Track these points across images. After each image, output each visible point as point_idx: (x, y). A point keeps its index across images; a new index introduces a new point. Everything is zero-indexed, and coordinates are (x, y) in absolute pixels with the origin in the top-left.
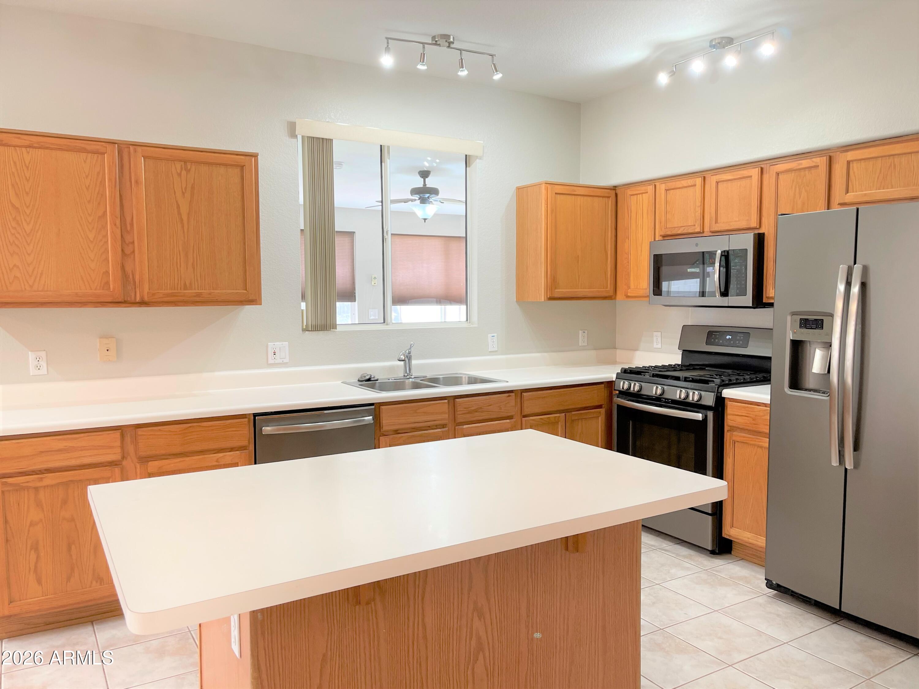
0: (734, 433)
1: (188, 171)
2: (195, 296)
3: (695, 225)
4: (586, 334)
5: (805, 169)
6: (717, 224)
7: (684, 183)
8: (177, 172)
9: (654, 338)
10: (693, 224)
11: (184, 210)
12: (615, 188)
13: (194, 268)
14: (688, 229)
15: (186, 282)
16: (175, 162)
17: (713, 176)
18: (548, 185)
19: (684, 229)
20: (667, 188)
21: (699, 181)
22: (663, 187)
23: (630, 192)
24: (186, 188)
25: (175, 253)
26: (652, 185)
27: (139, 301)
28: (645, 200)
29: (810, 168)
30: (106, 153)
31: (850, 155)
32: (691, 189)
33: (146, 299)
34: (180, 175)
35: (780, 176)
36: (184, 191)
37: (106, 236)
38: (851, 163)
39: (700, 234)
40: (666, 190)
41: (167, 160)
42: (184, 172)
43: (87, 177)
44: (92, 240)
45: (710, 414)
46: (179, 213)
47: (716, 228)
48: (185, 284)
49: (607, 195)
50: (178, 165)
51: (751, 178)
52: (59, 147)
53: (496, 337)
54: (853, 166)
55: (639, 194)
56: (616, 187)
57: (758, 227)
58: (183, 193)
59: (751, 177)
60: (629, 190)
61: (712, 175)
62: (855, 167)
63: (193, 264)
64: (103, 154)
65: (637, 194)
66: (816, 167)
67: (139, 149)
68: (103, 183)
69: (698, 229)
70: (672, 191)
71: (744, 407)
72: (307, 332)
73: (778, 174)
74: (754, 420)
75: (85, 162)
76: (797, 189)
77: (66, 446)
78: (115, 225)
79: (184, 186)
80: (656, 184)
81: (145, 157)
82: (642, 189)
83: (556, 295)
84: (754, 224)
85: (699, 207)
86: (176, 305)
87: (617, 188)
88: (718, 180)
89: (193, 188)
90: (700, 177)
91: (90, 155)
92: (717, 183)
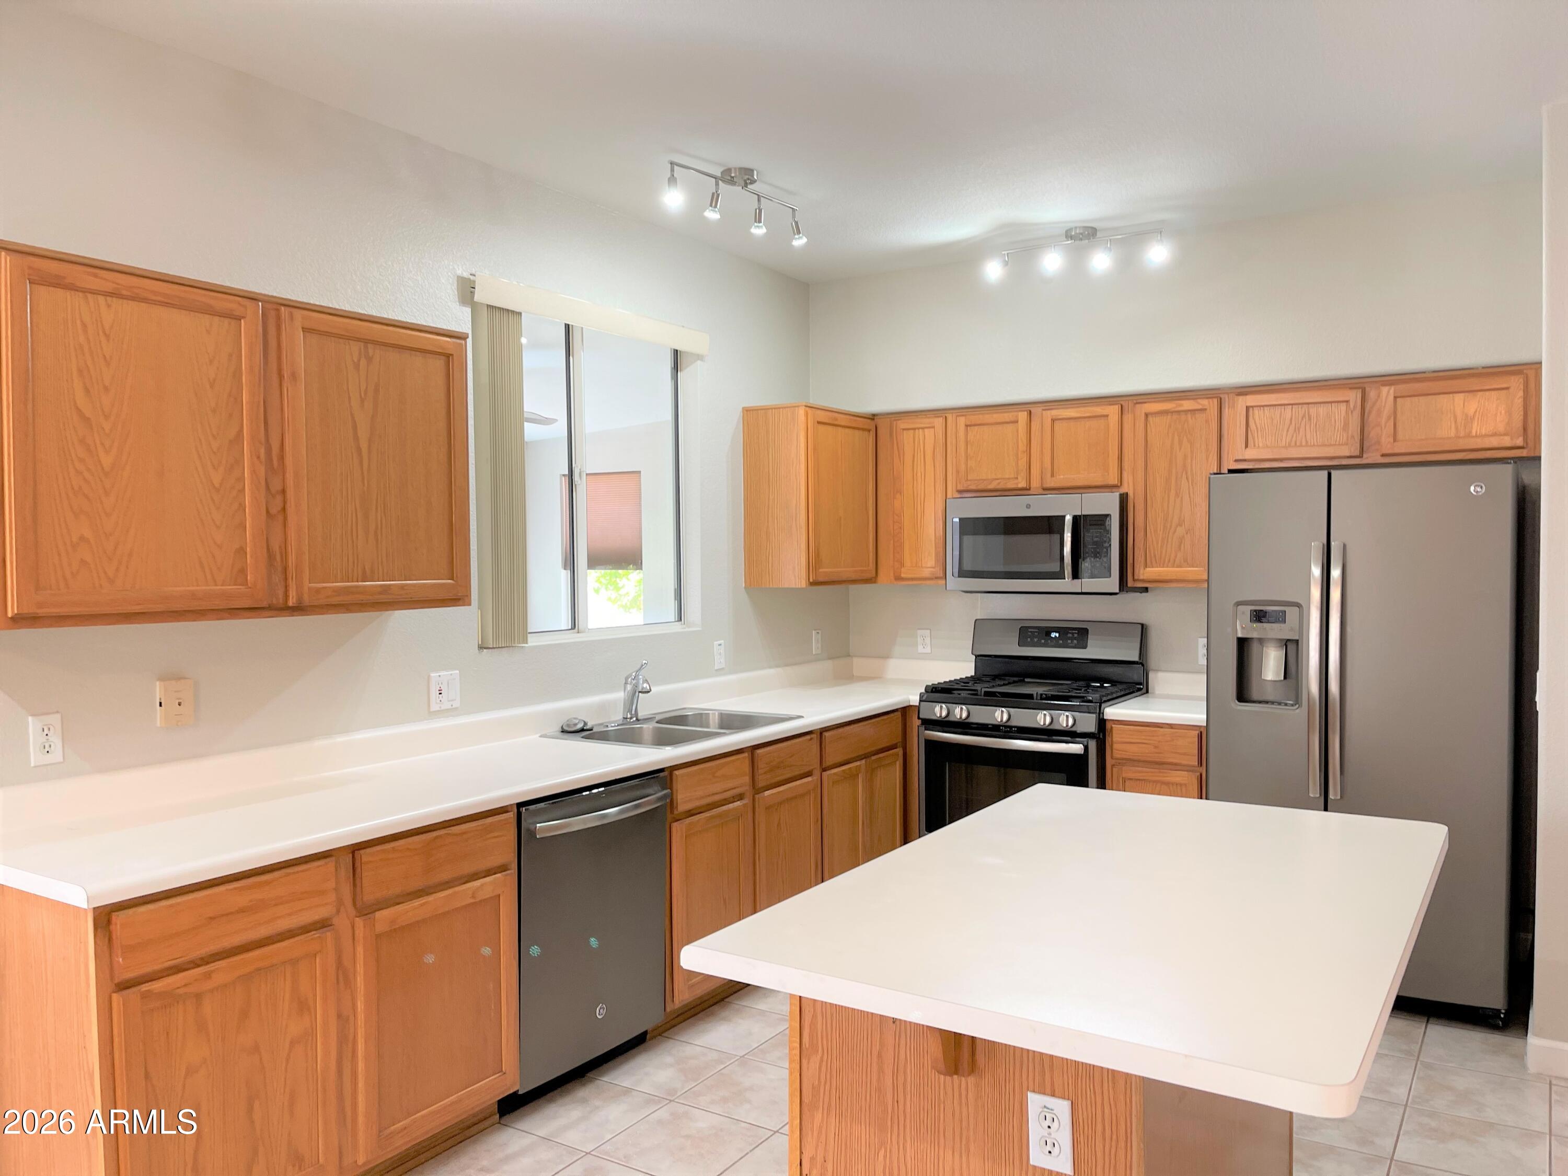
0: (1124, 768)
1: (370, 360)
2: (380, 593)
3: (1017, 478)
4: (819, 636)
5: (1186, 411)
6: (1054, 478)
7: (997, 417)
8: (353, 361)
9: (919, 639)
10: (1012, 476)
11: (363, 433)
12: (873, 417)
13: (377, 541)
14: (1006, 483)
15: (366, 567)
16: (350, 341)
17: (1046, 411)
18: (807, 408)
19: (999, 483)
20: (969, 423)
21: (1023, 416)
22: (962, 421)
23: (902, 425)
24: (366, 393)
25: (350, 512)
26: (942, 416)
27: (294, 605)
28: (929, 437)
29: (1193, 411)
30: (244, 317)
31: (1251, 400)
32: (1010, 427)
33: (307, 600)
34: (357, 366)
35: (1150, 419)
36: (363, 395)
37: (241, 479)
38: (1251, 409)
39: (1024, 491)
40: (967, 426)
41: (340, 337)
42: (363, 362)
43: (211, 362)
44: (217, 485)
45: (1092, 744)
46: (356, 438)
47: (1050, 483)
48: (364, 572)
49: (866, 427)
50: (355, 347)
51: (1106, 418)
52: (166, 300)
53: (723, 645)
54: (1253, 414)
55: (919, 429)
56: (874, 415)
57: (1119, 485)
58: (362, 401)
59: (1107, 416)
60: (900, 421)
61: (1043, 410)
62: (1256, 414)
63: (376, 532)
64: (239, 319)
65: (914, 429)
66: (1203, 410)
67: (298, 314)
68: (237, 374)
69: (1022, 484)
70: (976, 428)
71: (1138, 731)
72: (485, 650)
73: (1147, 415)
74: (1156, 747)
75: (208, 332)
76: (1176, 437)
77: (251, 901)
78: (258, 457)
79: (363, 388)
80: (946, 415)
81: (305, 330)
82: (925, 422)
83: (821, 579)
84: (1113, 479)
85: (1024, 452)
86: (347, 610)
87: (875, 417)
88: (1054, 417)
89: (376, 390)
90: (1024, 411)
91: (216, 319)
92: (1053, 421)
